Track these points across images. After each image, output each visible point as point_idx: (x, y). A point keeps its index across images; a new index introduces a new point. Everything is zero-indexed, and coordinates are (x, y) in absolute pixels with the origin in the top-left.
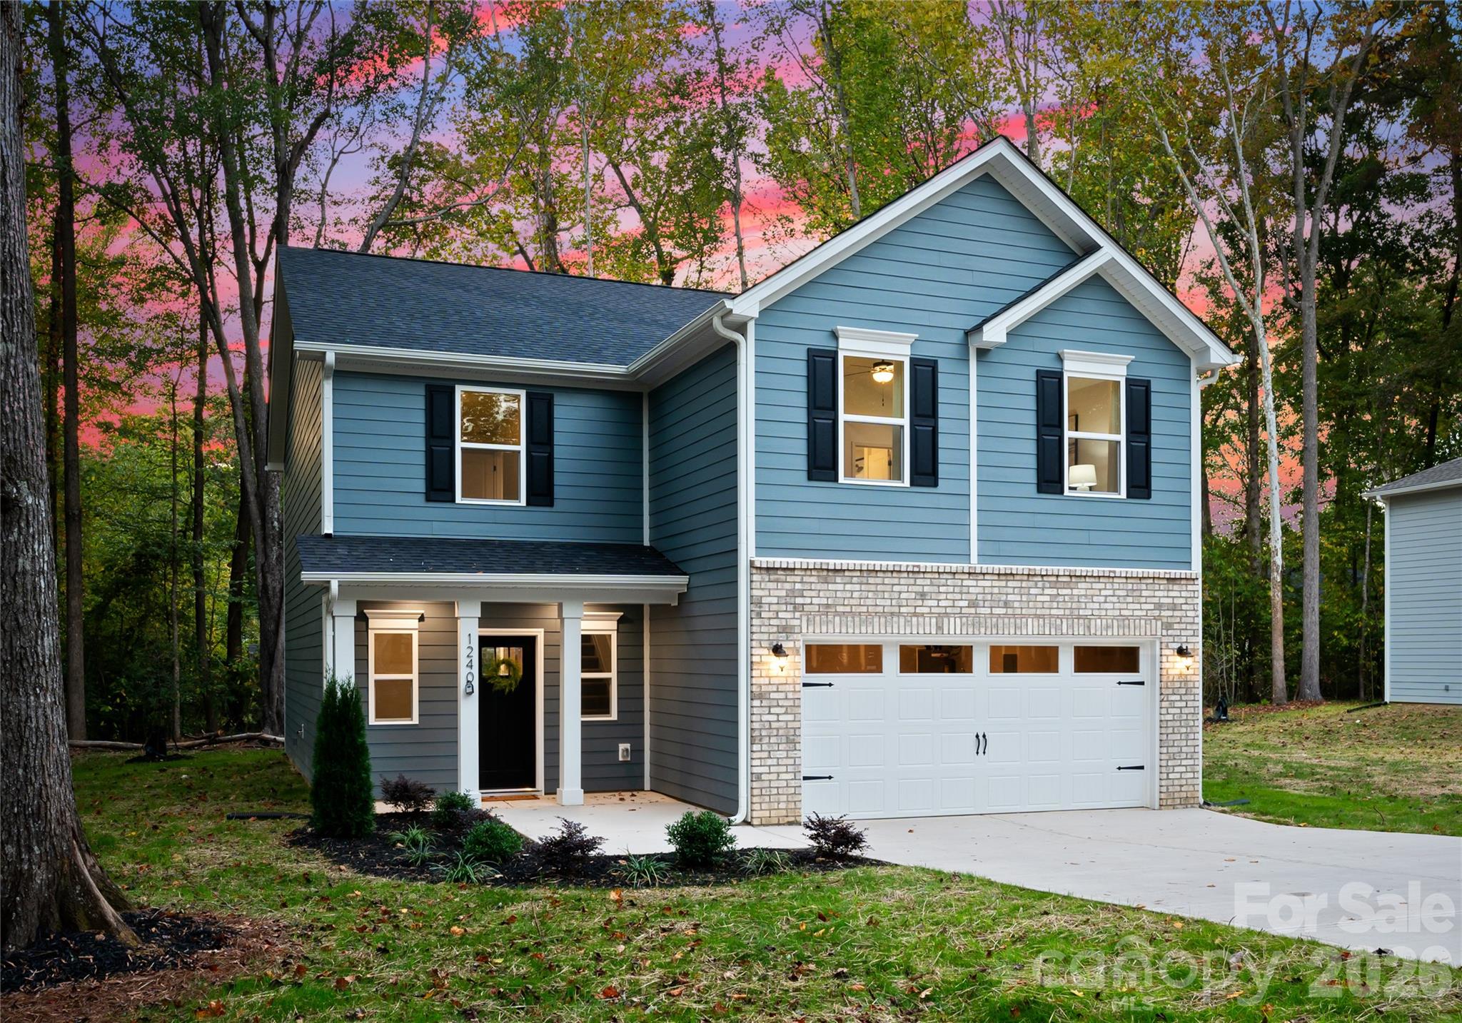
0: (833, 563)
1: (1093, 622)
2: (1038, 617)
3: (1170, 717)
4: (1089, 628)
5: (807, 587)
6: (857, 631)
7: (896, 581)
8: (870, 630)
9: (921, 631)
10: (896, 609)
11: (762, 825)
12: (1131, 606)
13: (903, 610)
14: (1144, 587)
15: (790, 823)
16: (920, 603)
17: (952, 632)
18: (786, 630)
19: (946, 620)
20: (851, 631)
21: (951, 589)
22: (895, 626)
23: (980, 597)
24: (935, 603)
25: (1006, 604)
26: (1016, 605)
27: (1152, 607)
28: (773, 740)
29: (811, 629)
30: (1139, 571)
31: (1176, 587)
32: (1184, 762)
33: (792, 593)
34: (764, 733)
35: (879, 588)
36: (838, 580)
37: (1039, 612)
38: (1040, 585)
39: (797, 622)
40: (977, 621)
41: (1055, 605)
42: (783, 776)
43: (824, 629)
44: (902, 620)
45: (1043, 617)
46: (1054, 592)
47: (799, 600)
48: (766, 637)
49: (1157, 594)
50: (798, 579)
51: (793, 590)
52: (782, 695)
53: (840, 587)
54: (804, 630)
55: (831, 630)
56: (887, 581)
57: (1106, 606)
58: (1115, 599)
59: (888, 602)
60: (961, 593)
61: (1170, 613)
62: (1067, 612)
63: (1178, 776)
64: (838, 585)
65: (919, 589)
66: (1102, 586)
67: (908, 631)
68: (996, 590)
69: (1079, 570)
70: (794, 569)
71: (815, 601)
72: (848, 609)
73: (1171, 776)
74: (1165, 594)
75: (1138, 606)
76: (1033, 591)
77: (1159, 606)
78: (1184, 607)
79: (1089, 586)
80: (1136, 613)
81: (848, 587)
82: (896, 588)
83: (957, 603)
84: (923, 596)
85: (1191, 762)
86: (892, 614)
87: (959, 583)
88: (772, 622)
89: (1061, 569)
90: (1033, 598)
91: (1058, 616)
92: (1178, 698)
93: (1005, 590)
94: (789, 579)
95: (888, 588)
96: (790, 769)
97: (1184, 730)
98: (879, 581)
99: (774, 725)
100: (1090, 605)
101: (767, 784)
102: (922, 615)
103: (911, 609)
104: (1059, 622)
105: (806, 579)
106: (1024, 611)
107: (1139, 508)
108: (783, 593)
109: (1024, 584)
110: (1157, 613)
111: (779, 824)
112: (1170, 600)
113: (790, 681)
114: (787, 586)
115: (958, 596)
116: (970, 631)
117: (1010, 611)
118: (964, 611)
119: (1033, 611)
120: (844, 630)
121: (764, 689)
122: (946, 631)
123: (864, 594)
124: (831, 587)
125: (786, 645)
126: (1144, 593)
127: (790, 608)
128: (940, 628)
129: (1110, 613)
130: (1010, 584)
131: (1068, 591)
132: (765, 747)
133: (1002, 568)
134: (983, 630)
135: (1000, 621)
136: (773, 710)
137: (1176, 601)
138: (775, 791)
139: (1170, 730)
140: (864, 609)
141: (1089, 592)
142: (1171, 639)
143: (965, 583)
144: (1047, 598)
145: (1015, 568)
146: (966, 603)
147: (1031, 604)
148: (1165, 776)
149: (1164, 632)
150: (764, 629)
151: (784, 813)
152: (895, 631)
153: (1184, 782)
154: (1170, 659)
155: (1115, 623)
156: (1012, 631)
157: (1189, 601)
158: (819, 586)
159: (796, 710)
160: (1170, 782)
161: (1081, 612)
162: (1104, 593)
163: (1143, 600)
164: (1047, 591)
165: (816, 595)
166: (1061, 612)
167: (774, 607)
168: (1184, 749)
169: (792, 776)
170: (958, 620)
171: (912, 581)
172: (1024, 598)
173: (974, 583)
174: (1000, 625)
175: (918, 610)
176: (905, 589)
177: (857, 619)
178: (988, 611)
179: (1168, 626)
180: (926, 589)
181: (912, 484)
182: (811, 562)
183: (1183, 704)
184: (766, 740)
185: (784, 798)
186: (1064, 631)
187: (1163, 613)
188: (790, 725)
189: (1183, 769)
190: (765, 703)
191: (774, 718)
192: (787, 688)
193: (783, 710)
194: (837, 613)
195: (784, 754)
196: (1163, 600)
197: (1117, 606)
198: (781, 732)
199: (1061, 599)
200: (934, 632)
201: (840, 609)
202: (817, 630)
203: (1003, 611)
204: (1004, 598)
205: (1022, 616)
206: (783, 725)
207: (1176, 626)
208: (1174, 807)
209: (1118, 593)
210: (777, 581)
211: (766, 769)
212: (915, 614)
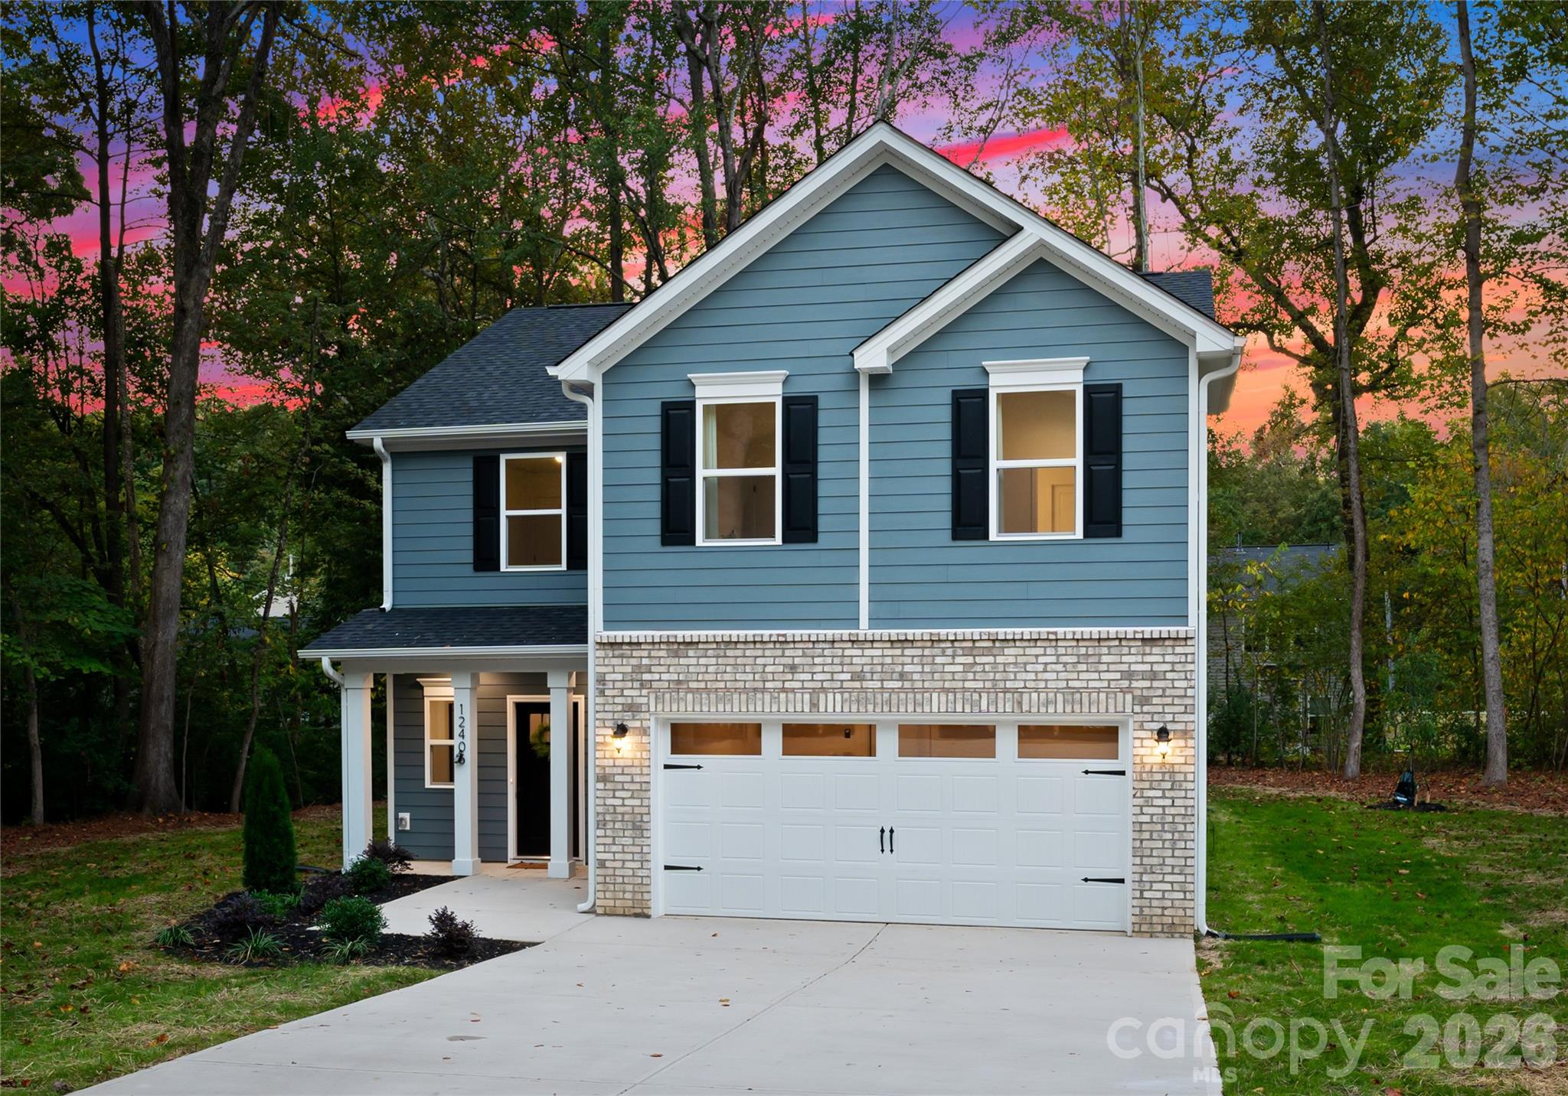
0: (681, 634)
1: (1026, 697)
2: (947, 691)
3: (1146, 819)
4: (1020, 703)
5: (655, 661)
6: (713, 709)
7: (760, 653)
8: (728, 709)
9: (791, 709)
10: (760, 685)
11: (605, 914)
12: (1083, 676)
13: (768, 685)
14: (1105, 650)
15: (636, 915)
16: (789, 676)
17: (830, 709)
18: (632, 708)
19: (822, 696)
20: (705, 709)
21: (829, 660)
22: (759, 703)
23: (867, 668)
24: (808, 677)
25: (902, 676)
26: (916, 677)
27: (1118, 676)
28: (618, 825)
29: (660, 707)
30: (1095, 631)
31: (1155, 650)
32: (1168, 878)
33: (639, 669)
34: (608, 818)
35: (739, 661)
36: (691, 653)
37: (947, 685)
38: (949, 652)
39: (644, 700)
40: (863, 697)
41: (971, 676)
42: (628, 865)
43: (675, 708)
44: (767, 697)
45: (954, 691)
46: (970, 660)
47: (646, 677)
48: (610, 715)
49: (1125, 659)
50: (645, 654)
51: (640, 666)
52: (628, 778)
53: (694, 661)
54: (652, 709)
55: (682, 708)
56: (748, 653)
57: (1047, 676)
58: (1060, 667)
59: (751, 677)
60: (842, 664)
61: (1147, 684)
62: (988, 685)
63: (1159, 895)
64: (690, 659)
65: (789, 661)
66: (1041, 651)
67: (775, 709)
68: (888, 660)
69: (1002, 632)
70: (639, 644)
71: (665, 677)
72: (702, 685)
73: (1146, 894)
74: (1139, 658)
75: (1095, 676)
76: (938, 660)
77: (1129, 675)
78: (1169, 675)
79: (1021, 651)
80: (1092, 684)
81: (702, 661)
82: (759, 661)
83: (836, 677)
84: (793, 669)
85: (1181, 878)
86: (755, 690)
87: (840, 652)
88: (617, 700)
89: (976, 632)
90: (940, 668)
91: (975, 690)
92: (1159, 793)
93: (900, 660)
94: (635, 654)
95: (750, 661)
96: (637, 857)
97: (1169, 836)
98: (739, 653)
99: (620, 810)
100: (1024, 676)
101: (610, 872)
102: (793, 690)
103: (779, 685)
104: (976, 696)
105: (653, 653)
106: (926, 685)
107: (1105, 549)
108: (629, 669)
109: (927, 652)
110: (1125, 684)
111: (624, 915)
112: (1147, 667)
113: (636, 763)
114: (634, 661)
115: (839, 668)
116: (854, 708)
117: (907, 684)
118: (845, 685)
119: (940, 684)
120: (697, 708)
121: (608, 771)
122: (822, 709)
123: (722, 668)
124: (682, 661)
125: (629, 724)
126: (1105, 659)
127: (637, 685)
128: (814, 705)
129: (1050, 685)
130: (907, 652)
131: (991, 659)
132: (609, 833)
133: (894, 633)
134: (870, 707)
135: (894, 696)
136: (618, 794)
137: (1156, 668)
138: (620, 880)
139: (1146, 835)
140: (722, 685)
141: (1020, 659)
142: (1148, 717)
143: (847, 652)
144: (960, 668)
145: (910, 633)
146: (848, 676)
147: (937, 676)
148: (1138, 894)
149: (1137, 709)
150: (607, 708)
151: (630, 903)
152: (759, 709)
153: (1168, 904)
154: (1146, 743)
155: (1060, 697)
156: (910, 708)
157: (1178, 667)
158: (668, 661)
159: (643, 795)
160: (1146, 903)
161: (1009, 684)
162: (1041, 659)
163: (1104, 667)
164: (958, 660)
165: (665, 672)
166: (980, 685)
167: (619, 685)
168: (1168, 861)
169: (637, 865)
170: (838, 697)
171: (779, 653)
172: (927, 669)
173: (859, 652)
174: (894, 701)
175: (787, 685)
176: (771, 663)
177: (713, 696)
178: (878, 684)
179: (1144, 701)
180: (797, 661)
181: (785, 540)
182: (657, 634)
183: (1169, 802)
184: (610, 825)
185: (630, 888)
186: (984, 707)
187: (1135, 684)
188: (637, 810)
189: (1168, 887)
190: (609, 786)
191: (618, 802)
192: (634, 771)
193: (629, 794)
194: (689, 690)
195: (630, 841)
196: (1134, 668)
197: (1062, 675)
198: (627, 817)
199: (979, 668)
200: (807, 709)
201: (693, 685)
202: (667, 709)
203: (899, 684)
204: (899, 669)
205: (924, 690)
206: (629, 809)
207: (1155, 701)
208: (1152, 935)
209: (1063, 659)
210: (622, 657)
211: (610, 856)
212: (784, 690)
